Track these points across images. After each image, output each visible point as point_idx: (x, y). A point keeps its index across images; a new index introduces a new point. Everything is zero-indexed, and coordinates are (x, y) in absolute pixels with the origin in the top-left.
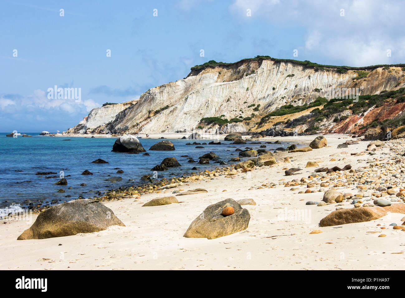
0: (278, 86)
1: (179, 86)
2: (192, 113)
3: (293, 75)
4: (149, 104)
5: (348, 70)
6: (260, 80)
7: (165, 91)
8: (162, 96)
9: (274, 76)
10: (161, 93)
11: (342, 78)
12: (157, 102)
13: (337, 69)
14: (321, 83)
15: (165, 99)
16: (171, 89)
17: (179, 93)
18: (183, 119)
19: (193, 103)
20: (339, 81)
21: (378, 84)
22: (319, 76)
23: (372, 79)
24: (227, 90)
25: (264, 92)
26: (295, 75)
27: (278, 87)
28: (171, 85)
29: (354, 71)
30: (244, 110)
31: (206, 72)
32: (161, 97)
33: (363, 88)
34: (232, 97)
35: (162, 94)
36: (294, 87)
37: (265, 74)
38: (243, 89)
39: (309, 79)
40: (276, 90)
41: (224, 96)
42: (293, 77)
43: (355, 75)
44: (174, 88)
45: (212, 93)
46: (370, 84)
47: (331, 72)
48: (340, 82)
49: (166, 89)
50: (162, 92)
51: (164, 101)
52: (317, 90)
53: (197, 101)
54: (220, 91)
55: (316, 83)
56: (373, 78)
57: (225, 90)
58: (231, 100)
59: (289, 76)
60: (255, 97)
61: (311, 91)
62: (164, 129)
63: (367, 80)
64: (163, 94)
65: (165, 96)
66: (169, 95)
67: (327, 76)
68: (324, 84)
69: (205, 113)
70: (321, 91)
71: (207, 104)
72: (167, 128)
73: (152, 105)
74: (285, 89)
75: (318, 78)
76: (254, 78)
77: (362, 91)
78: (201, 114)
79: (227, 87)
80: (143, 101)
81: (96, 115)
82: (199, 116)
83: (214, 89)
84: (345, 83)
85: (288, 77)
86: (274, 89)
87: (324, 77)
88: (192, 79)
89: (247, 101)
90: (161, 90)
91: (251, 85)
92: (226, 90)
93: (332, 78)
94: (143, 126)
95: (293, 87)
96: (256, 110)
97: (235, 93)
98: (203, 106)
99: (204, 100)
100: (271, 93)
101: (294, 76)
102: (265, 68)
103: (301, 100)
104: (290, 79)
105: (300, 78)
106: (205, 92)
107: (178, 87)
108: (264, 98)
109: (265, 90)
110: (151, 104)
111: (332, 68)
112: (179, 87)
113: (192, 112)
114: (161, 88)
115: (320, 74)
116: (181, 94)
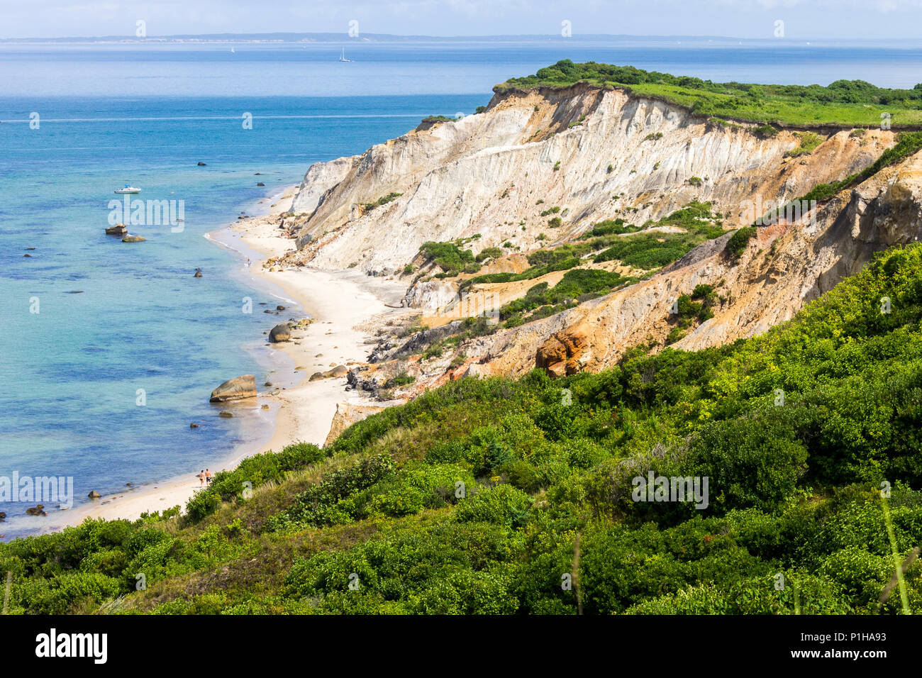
0: (621, 161)
1: (439, 139)
2: (421, 223)
3: (659, 136)
4: (365, 183)
5: (781, 129)
6: (590, 144)
7: (405, 153)
8: (397, 164)
9: (621, 135)
10: (396, 157)
11: (760, 152)
12: (383, 178)
13: (758, 124)
14: (712, 162)
15: (402, 171)
16: (419, 148)
17: (437, 158)
18: (397, 238)
19: (429, 197)
20: (752, 158)
21: (828, 174)
22: (711, 142)
23: (820, 160)
24: (510, 168)
25: (589, 175)
26: (665, 136)
27: (619, 166)
28: (420, 137)
29: (794, 134)
30: (531, 221)
31: (507, 104)
32: (394, 166)
33: (793, 184)
34: (516, 187)
35: (398, 159)
36: (651, 169)
37: (604, 128)
38: (548, 163)
39: (687, 149)
40: (614, 173)
41: (500, 181)
42: (658, 142)
43: (793, 145)
44: (426, 146)
45: (477, 173)
46: (812, 174)
47: (743, 133)
48: (754, 162)
49: (406, 148)
50: (398, 153)
51: (400, 176)
52: (694, 182)
53: (440, 192)
54: (494, 170)
55: (701, 160)
56: (823, 157)
57: (505, 167)
58: (513, 193)
59: (650, 137)
60: (566, 188)
61: (682, 182)
62: (355, 260)
63: (808, 163)
64: (401, 158)
65: (405, 165)
66: (413, 162)
67: (728, 144)
68: (717, 164)
69: (448, 224)
70: (705, 184)
71: (457, 203)
72: (362, 258)
73: (372, 187)
74: (632, 172)
75: (709, 147)
76: (579, 137)
77: (790, 191)
78: (438, 226)
79: (513, 159)
80: (355, 174)
81: (315, 180)
82: (434, 231)
83: (482, 164)
84: (764, 166)
85: (648, 141)
86: (610, 170)
87: (722, 146)
88: (473, 122)
89: (544, 199)
90: (397, 151)
91: (569, 154)
92: (508, 166)
93: (740, 149)
94: (323, 244)
95: (649, 169)
96: (554, 223)
97: (526, 175)
98: (449, 205)
99: (454, 190)
100: (603, 181)
101: (662, 139)
102: (606, 113)
103: (651, 207)
104: (650, 146)
105: (672, 145)
106: (460, 170)
107: (435, 143)
108: (585, 191)
109: (593, 169)
110: (371, 184)
111: (746, 122)
112: (440, 142)
113: (423, 219)
114: (397, 145)
115: (715, 139)
116: (441, 160)
